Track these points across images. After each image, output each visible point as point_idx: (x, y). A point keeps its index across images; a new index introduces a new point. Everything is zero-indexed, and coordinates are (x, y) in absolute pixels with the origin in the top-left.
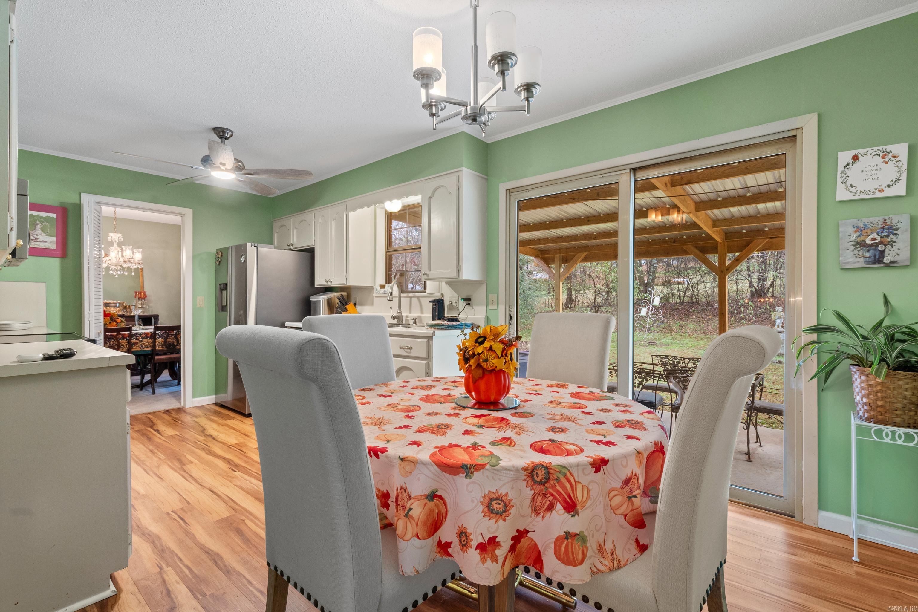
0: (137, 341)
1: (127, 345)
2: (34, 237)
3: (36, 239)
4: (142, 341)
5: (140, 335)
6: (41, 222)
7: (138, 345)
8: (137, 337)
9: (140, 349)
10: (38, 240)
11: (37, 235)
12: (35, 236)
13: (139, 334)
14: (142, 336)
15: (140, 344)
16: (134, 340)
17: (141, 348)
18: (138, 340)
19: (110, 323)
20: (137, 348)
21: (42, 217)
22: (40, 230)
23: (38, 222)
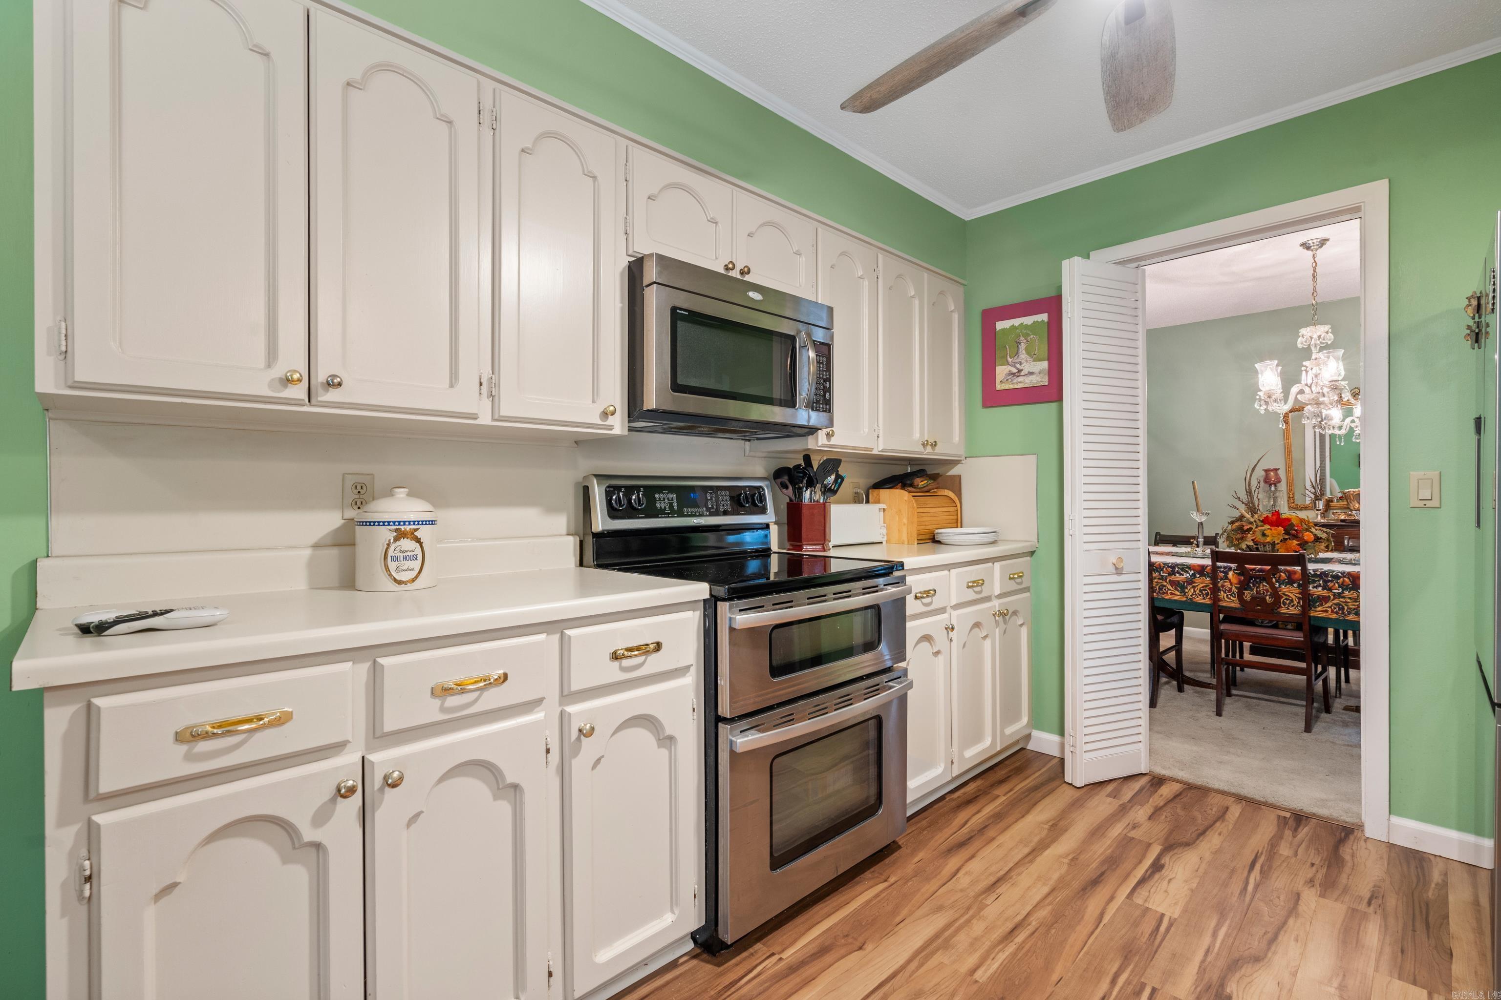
0: (1325, 593)
1: (1299, 598)
2: (1017, 368)
3: (1020, 371)
4: (1340, 595)
5: (1337, 577)
6: (1026, 336)
7: (1329, 604)
8: (1326, 582)
9: (1334, 616)
10: (1022, 373)
11: (1021, 363)
12: (1018, 366)
13: (1332, 576)
14: (1340, 581)
15: (1336, 601)
16: (1320, 589)
17: (1337, 613)
18: (1330, 590)
19: (1284, 540)
20: (1326, 611)
21: (1027, 327)
22: (1024, 352)
23: (1022, 338)
